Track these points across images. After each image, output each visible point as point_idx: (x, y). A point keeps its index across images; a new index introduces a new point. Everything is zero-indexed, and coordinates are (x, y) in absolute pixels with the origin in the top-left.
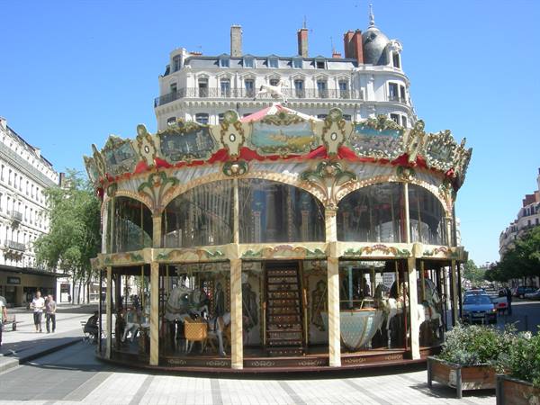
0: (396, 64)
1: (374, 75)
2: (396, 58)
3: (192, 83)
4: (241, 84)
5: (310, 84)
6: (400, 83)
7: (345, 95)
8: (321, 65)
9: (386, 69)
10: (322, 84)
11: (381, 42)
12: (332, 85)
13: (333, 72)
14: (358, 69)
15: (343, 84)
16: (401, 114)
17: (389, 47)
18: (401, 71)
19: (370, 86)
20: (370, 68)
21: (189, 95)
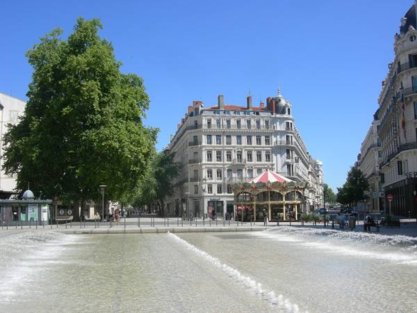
0: (289, 113)
1: (279, 118)
2: (289, 110)
3: (205, 122)
4: (225, 123)
5: (253, 123)
6: (290, 121)
7: (267, 127)
8: (258, 114)
9: (285, 116)
10: (258, 122)
11: (283, 102)
12: (262, 123)
13: (263, 117)
14: (273, 116)
15: (267, 122)
16: (290, 135)
17: (286, 105)
18: (291, 116)
19: (278, 123)
20: (278, 116)
21: (204, 127)
